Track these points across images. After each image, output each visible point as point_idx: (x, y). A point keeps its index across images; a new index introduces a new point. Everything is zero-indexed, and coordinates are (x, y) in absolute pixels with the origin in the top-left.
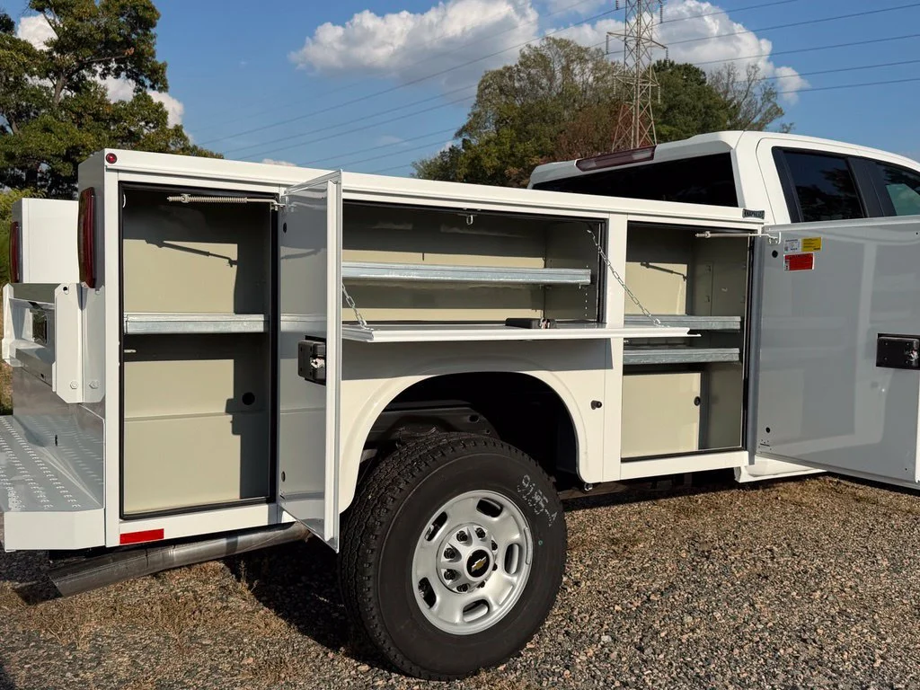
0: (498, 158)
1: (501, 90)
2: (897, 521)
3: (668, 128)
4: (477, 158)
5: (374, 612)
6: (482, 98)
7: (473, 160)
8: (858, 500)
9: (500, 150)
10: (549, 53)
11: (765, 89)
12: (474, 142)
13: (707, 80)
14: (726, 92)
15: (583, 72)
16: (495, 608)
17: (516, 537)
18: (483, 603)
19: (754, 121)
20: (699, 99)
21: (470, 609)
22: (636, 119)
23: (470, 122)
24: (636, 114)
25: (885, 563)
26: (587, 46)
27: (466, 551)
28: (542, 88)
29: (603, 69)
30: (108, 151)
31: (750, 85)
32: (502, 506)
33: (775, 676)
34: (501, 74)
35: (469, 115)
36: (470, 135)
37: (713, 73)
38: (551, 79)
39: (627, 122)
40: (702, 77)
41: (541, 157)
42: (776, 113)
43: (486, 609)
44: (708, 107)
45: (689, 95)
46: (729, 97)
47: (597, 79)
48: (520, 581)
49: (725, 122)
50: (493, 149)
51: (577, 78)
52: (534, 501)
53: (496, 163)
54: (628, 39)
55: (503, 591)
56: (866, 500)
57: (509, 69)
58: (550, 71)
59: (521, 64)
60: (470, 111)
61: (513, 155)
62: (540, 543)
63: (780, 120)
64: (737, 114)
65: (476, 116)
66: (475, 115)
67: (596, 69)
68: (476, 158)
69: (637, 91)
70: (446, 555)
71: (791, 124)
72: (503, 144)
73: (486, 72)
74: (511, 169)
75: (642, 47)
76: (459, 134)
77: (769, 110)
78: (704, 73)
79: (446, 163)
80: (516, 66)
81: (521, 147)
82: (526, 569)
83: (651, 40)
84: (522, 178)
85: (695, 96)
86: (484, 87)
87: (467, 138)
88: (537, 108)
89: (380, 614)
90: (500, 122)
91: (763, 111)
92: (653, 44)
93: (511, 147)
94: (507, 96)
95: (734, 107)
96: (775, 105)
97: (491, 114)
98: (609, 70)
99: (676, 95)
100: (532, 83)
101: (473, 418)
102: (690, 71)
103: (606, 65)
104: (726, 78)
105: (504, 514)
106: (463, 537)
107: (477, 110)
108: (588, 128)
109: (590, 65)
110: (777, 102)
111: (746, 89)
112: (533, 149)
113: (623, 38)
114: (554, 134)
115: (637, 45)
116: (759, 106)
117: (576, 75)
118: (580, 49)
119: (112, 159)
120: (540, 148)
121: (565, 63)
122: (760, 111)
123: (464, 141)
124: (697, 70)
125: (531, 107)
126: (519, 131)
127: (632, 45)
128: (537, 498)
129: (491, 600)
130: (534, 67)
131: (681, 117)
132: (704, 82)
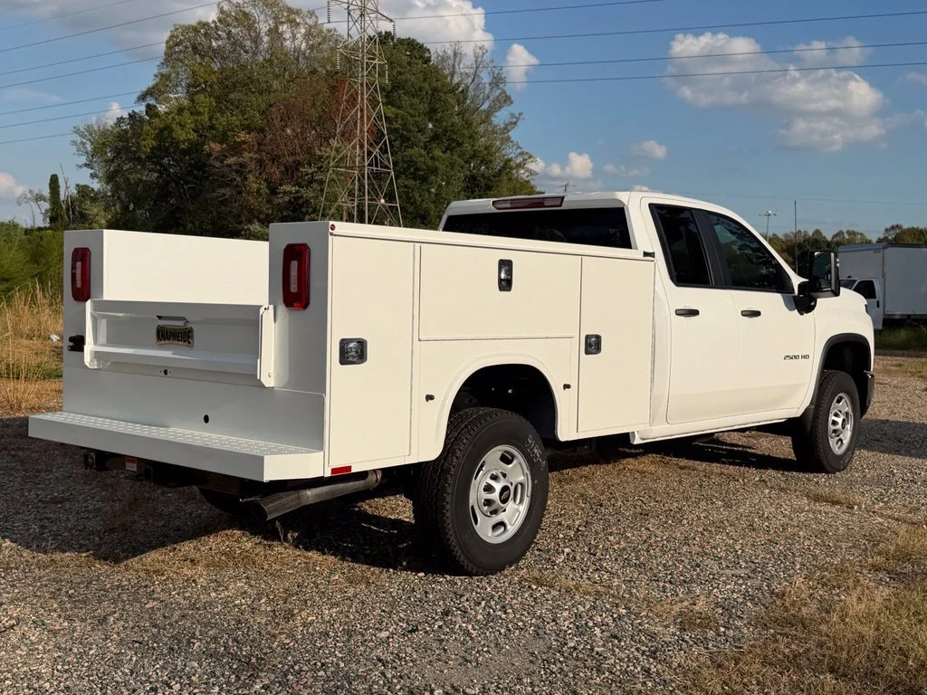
0: (193, 130)
1: (194, 48)
2: (715, 479)
3: (393, 109)
4: (168, 128)
5: (450, 526)
6: (171, 56)
7: (162, 131)
8: (682, 468)
9: (196, 121)
10: (253, 11)
11: (493, 73)
12: (162, 108)
13: (432, 58)
14: (452, 74)
15: (294, 37)
16: (509, 527)
17: (521, 478)
18: (502, 524)
19: (483, 107)
20: (425, 80)
21: (495, 527)
22: (362, 99)
23: (156, 85)
24: (362, 94)
25: (720, 503)
26: (298, 8)
27: (498, 486)
28: (246, 52)
29: (318, 35)
30: (331, 223)
31: (477, 68)
32: (513, 457)
33: (683, 561)
34: (195, 30)
35: (156, 76)
36: (156, 99)
37: (439, 51)
38: (256, 40)
39: (353, 101)
40: (427, 55)
41: (249, 133)
42: (505, 101)
43: (503, 529)
44: (435, 90)
45: (414, 74)
46: (456, 80)
47: (312, 48)
48: (523, 508)
49: (454, 107)
50: (188, 119)
51: (288, 43)
52: (534, 453)
53: (193, 136)
54: (351, 7)
55: (514, 515)
56: (689, 468)
57: (205, 25)
58: (255, 31)
59: (220, 21)
60: (156, 72)
61: (212, 127)
62: (536, 482)
63: (509, 108)
64: (465, 99)
65: (164, 78)
66: (162, 75)
67: (308, 35)
68: (165, 129)
69: (363, 68)
70: (485, 490)
71: (520, 114)
72: (200, 114)
73: (175, 25)
74: (212, 145)
75: (367, 19)
76: (142, 97)
77: (498, 97)
78: (429, 50)
79: (126, 131)
80: (214, 22)
81: (223, 120)
82: (527, 500)
83: (377, 12)
84: (226, 157)
85: (421, 76)
86: (173, 43)
87: (152, 102)
88: (241, 75)
89: (453, 527)
90: (194, 88)
91: (491, 98)
92: (379, 16)
93: (210, 119)
94: (202, 57)
95: (463, 91)
96: (504, 92)
97: (184, 77)
98: (324, 38)
99: (400, 73)
100: (234, 44)
101: (470, 401)
102: (414, 48)
103: (321, 31)
104: (452, 58)
105: (515, 462)
106: (494, 478)
107: (165, 71)
108: (305, 102)
109: (303, 31)
110: (506, 88)
111: (472, 71)
112: (238, 123)
113: (346, 6)
114: (263, 107)
115: (362, 15)
116: (487, 91)
117: (285, 39)
118: (290, 10)
119: (333, 227)
120: (247, 122)
121: (272, 25)
122: (488, 97)
123: (148, 106)
124: (421, 46)
125: (234, 72)
126: (218, 100)
127: (356, 15)
128: (536, 451)
129: (506, 521)
130: (235, 27)
131: (406, 98)
132: (428, 60)
